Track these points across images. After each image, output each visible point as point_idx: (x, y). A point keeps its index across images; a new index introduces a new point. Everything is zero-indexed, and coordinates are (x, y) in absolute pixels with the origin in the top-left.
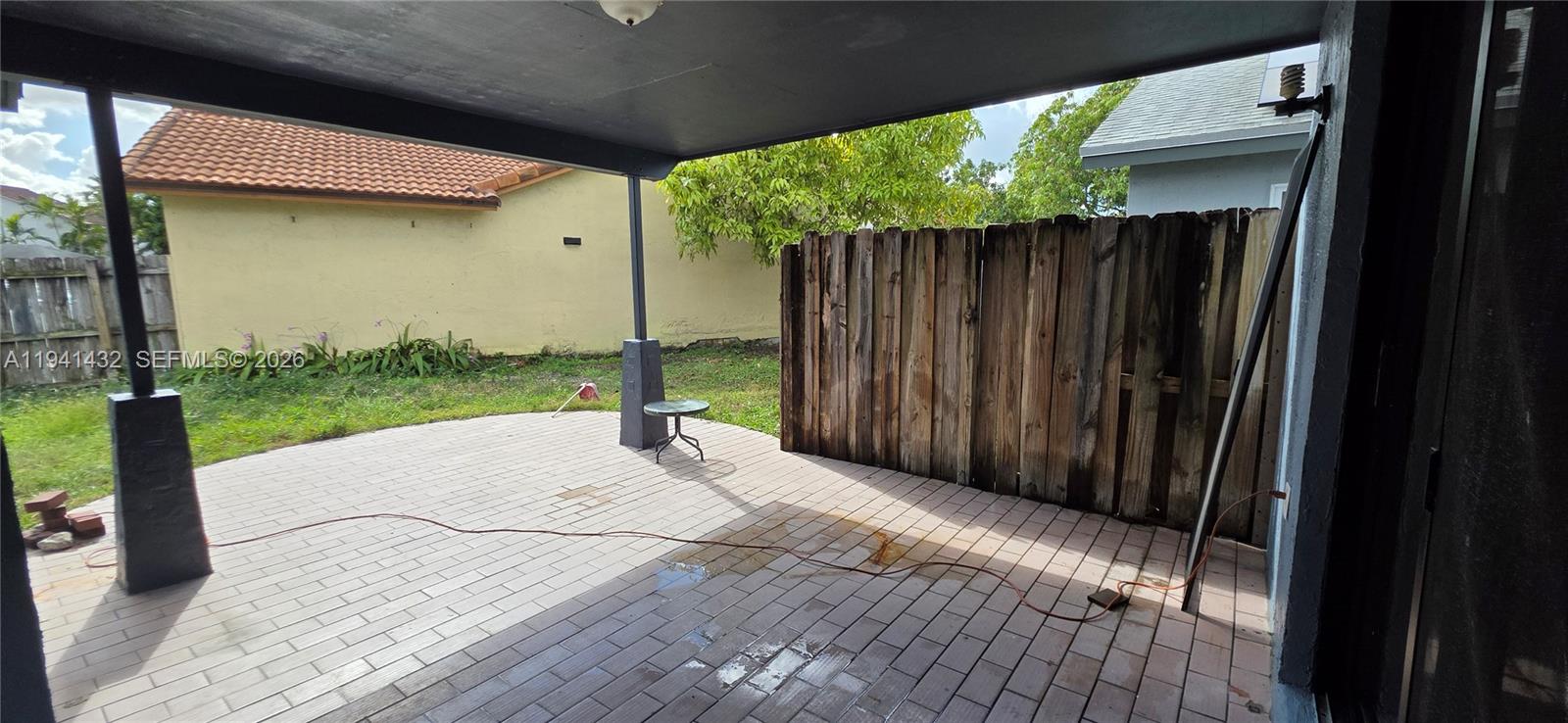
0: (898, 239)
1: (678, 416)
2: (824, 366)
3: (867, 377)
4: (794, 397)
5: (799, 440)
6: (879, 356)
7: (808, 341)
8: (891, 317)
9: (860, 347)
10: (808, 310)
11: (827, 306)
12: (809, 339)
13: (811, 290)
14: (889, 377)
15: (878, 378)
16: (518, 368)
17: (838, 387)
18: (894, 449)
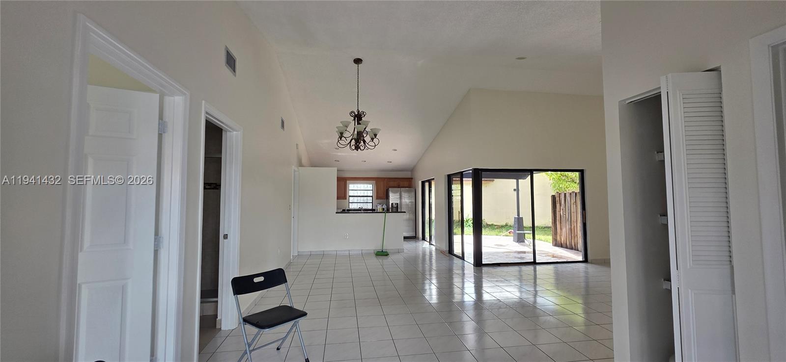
0: (574, 194)
1: (524, 233)
2: (562, 225)
3: (570, 227)
4: (555, 234)
5: (557, 244)
6: (572, 222)
7: (557, 218)
8: (574, 212)
9: (568, 219)
10: (557, 210)
11: (561, 210)
12: (558, 218)
13: (558, 205)
14: (574, 227)
15: (572, 227)
16: (497, 228)
17: (564, 230)
18: (576, 245)
